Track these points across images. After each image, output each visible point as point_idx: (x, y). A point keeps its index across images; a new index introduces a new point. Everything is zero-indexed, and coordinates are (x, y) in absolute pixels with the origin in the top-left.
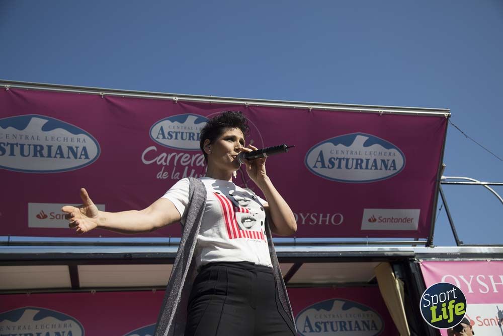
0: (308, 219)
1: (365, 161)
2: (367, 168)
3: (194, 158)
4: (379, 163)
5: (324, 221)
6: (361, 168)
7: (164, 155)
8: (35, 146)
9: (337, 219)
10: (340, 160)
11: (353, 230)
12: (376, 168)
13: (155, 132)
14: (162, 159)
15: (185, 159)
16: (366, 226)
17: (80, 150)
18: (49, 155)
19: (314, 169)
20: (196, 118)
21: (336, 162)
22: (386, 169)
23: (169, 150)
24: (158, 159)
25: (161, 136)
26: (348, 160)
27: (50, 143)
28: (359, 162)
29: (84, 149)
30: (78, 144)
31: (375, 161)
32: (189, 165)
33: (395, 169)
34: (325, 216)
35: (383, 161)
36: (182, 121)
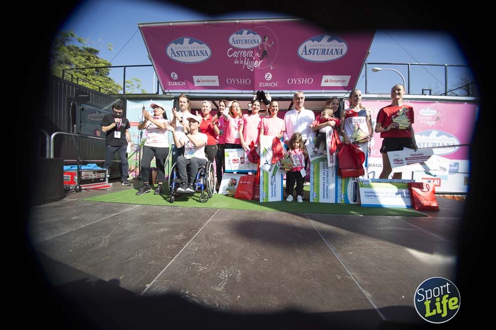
0: (297, 81)
1: (327, 50)
2: (327, 54)
3: (248, 53)
4: (334, 51)
5: (304, 82)
6: (324, 54)
7: (236, 52)
8: (189, 51)
9: (310, 81)
10: (314, 50)
11: (317, 86)
12: (332, 54)
13: (231, 41)
14: (235, 54)
15: (244, 54)
16: (323, 84)
17: (204, 52)
18: (194, 55)
19: (301, 56)
20: (247, 31)
21: (312, 52)
22: (337, 54)
23: (238, 49)
24: (234, 54)
25: (233, 43)
26: (318, 50)
27: (193, 49)
28: (324, 51)
29: (206, 51)
30: (203, 49)
31: (332, 50)
32: (246, 57)
33: (342, 54)
34: (305, 80)
35: (336, 50)
36: (241, 34)
